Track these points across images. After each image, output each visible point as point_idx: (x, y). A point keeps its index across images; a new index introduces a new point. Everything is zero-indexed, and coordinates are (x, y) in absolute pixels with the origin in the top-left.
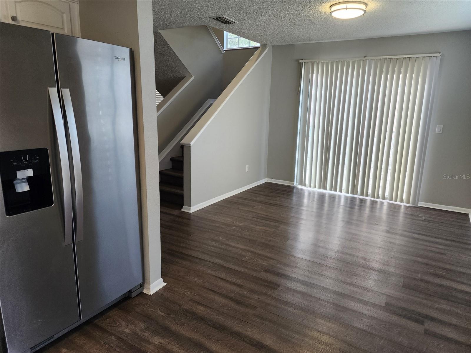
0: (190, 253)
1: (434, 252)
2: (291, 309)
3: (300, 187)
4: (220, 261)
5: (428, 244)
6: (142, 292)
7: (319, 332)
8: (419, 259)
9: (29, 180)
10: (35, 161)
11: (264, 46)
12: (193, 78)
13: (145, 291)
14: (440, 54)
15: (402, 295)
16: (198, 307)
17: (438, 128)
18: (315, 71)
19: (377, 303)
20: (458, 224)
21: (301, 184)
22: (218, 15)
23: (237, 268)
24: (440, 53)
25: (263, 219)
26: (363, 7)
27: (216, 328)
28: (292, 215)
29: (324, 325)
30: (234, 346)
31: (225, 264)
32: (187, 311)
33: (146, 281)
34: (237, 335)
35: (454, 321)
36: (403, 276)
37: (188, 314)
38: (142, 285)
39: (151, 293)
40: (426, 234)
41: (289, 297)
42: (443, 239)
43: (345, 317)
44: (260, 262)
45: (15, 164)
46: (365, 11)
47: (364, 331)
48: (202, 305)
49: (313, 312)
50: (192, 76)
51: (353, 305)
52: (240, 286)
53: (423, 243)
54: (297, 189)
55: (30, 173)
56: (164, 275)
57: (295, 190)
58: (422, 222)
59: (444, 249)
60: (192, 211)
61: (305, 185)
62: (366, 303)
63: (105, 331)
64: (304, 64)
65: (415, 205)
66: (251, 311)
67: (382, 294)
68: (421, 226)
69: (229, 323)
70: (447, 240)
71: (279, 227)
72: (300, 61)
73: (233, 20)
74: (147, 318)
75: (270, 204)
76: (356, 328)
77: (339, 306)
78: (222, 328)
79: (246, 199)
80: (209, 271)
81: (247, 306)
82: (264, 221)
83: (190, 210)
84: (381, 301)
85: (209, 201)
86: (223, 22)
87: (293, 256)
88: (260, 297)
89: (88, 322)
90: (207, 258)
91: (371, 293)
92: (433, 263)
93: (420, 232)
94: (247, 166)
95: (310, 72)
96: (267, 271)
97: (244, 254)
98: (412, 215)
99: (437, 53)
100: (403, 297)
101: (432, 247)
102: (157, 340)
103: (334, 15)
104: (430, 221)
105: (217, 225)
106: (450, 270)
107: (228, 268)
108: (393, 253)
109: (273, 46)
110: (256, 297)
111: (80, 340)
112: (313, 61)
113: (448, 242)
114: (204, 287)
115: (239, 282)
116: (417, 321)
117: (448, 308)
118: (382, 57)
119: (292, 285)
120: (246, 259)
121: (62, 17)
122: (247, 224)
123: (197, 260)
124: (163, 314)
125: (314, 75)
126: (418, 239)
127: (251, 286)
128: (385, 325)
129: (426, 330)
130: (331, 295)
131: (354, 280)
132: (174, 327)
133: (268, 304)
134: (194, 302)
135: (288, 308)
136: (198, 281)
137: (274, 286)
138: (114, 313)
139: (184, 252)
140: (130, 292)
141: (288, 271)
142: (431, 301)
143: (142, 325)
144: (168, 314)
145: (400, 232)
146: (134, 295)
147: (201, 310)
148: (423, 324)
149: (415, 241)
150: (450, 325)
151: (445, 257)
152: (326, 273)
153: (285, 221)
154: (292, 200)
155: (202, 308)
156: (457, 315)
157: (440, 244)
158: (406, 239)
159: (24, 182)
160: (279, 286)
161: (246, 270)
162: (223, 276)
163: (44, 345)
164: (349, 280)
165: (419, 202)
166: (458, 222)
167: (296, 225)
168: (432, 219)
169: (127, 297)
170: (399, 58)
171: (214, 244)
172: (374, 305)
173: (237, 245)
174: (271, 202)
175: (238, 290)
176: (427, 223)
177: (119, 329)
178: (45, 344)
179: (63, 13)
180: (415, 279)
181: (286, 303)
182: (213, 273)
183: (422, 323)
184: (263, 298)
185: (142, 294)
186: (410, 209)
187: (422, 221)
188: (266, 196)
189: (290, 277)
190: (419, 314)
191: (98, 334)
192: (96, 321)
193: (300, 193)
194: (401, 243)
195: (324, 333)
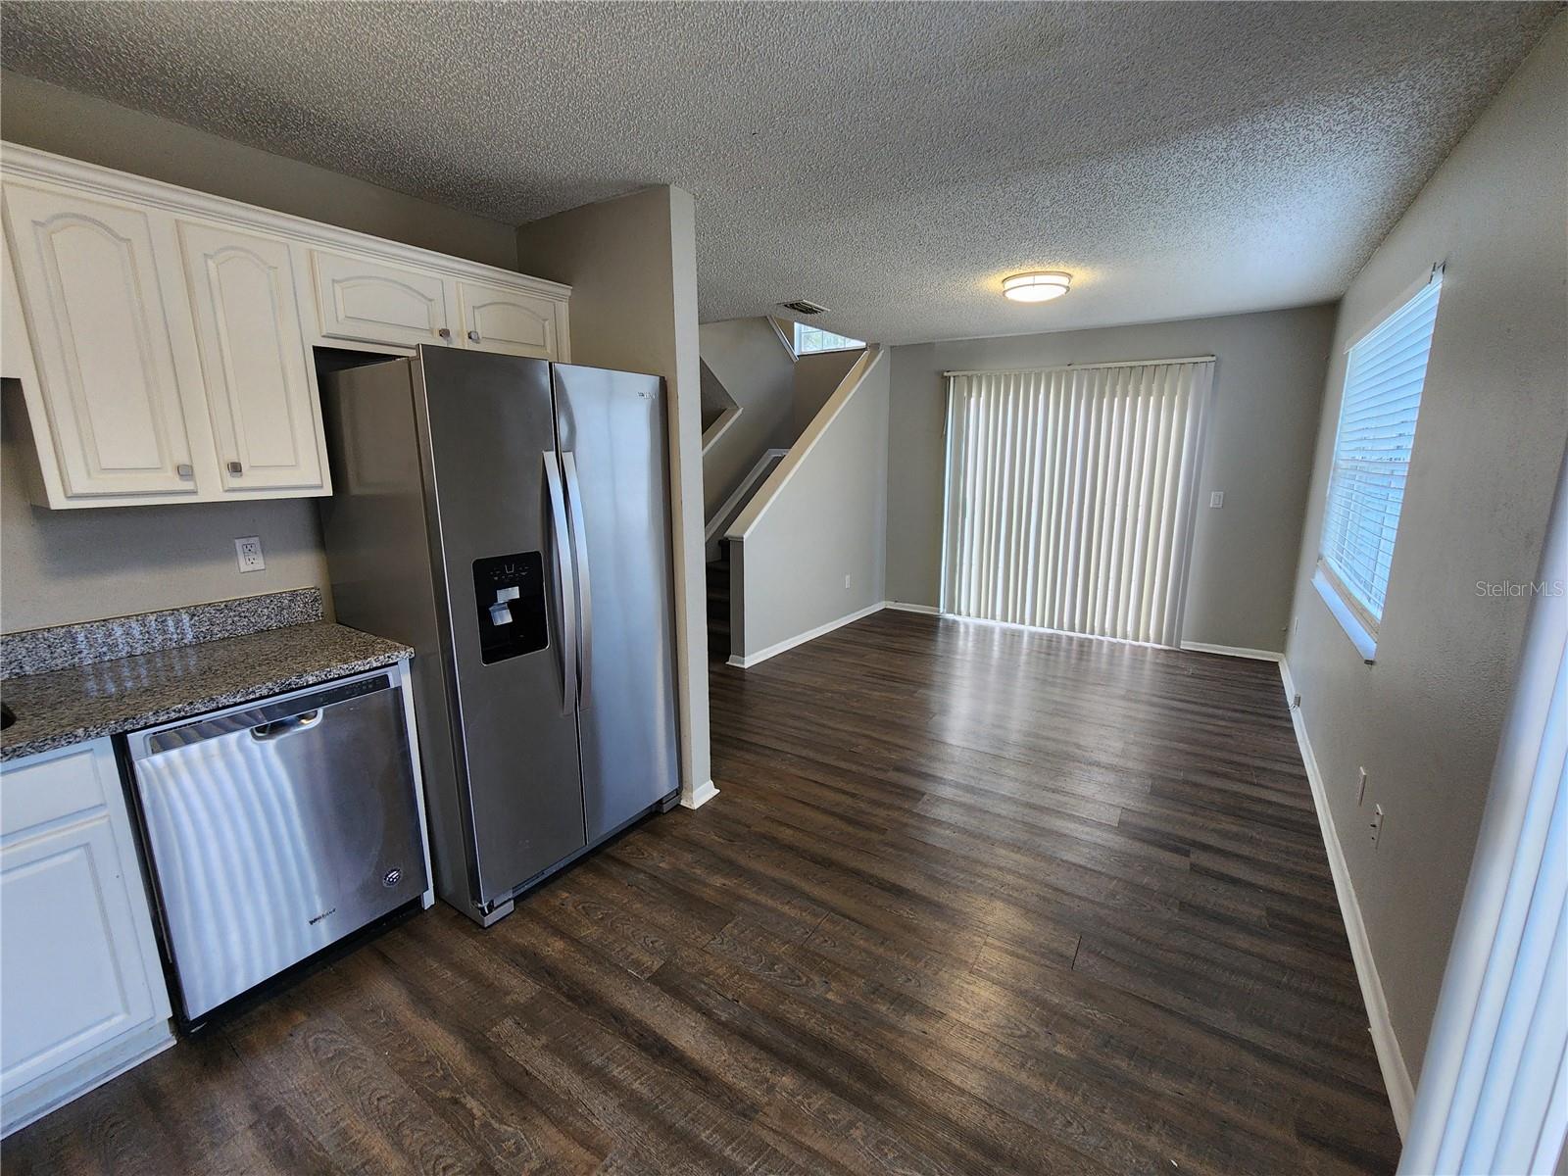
0: (755, 739)
1: (1210, 732)
2: (948, 832)
3: (950, 616)
4: (811, 754)
5: (1197, 718)
6: (679, 805)
7: (1000, 869)
8: (1182, 746)
9: (512, 605)
10: (524, 574)
11: (874, 347)
12: (741, 410)
13: (683, 803)
14: (1214, 358)
15: (1150, 808)
16: (782, 829)
17: (1214, 499)
18: (974, 394)
19: (1104, 822)
20: (1258, 681)
21: (951, 610)
22: (794, 299)
23: (843, 765)
24: (1213, 356)
25: (884, 677)
26: (1064, 281)
27: (816, 862)
28: (938, 669)
29: (1006, 857)
30: (852, 890)
31: (819, 757)
32: (764, 836)
33: (685, 785)
34: (856, 873)
35: (1246, 850)
36: (1151, 776)
37: (764, 841)
38: (678, 792)
39: (696, 806)
40: (1195, 700)
41: (943, 813)
42: (1228, 709)
43: (1047, 844)
44: (886, 754)
45: (496, 578)
46: (1068, 288)
47: (1081, 866)
48: (788, 826)
49: (988, 837)
50: (738, 408)
51: (1059, 824)
52: (853, 795)
53: (1189, 716)
54: (946, 620)
55: (514, 593)
56: (715, 776)
57: (941, 624)
58: (1188, 679)
59: (1230, 728)
60: (746, 666)
61: (959, 613)
62: (1084, 822)
63: (626, 865)
64: (952, 379)
65: (1171, 646)
66: (875, 836)
67: (1113, 805)
68: (1186, 686)
69: (839, 855)
70: (1236, 711)
71: (915, 692)
72: (945, 374)
73: (821, 307)
74: (692, 845)
75: (896, 651)
76: (1066, 862)
77: (1034, 826)
78: (827, 863)
79: (847, 642)
80: (793, 770)
81: (869, 827)
82: (886, 682)
83: (743, 663)
84: (1113, 817)
85: (775, 646)
86: (801, 311)
87: (944, 743)
88: (890, 813)
89: (596, 851)
90: (787, 748)
91: (1092, 805)
92: (1208, 752)
93: (1183, 697)
94: (848, 577)
95: (965, 394)
96: (898, 769)
97: (854, 740)
98: (1168, 666)
99: (1208, 355)
100: (1151, 811)
101: (1206, 723)
102: (718, 881)
103: (1010, 295)
104: (1200, 677)
105: (798, 690)
106: (1239, 764)
107: (827, 765)
108: (1132, 736)
109: (892, 347)
110: (883, 813)
111: (587, 879)
112: (970, 373)
113: (1238, 715)
114: (787, 797)
115: (850, 788)
116: (1176, 850)
117: (1235, 829)
118: (1101, 366)
119: (947, 792)
120: (860, 749)
121: (543, 327)
122: (854, 687)
123: (767, 752)
124: (721, 840)
125: (973, 400)
126: (1180, 710)
127: (874, 794)
128: (1119, 857)
129: (1193, 866)
130: (1019, 809)
131: (1060, 784)
132: (742, 860)
133: (906, 825)
134: (773, 821)
135: (942, 832)
136: (776, 786)
137: (916, 795)
138: (634, 837)
139: (744, 738)
140: (660, 802)
141: (938, 769)
142: (1204, 817)
143: (688, 857)
144: (730, 841)
145: (1144, 698)
146: (666, 808)
147: (786, 834)
148: (1188, 856)
149: (1174, 713)
150: (1238, 857)
151: (1232, 742)
152: (1008, 771)
153: (927, 682)
154: (936, 641)
155: (789, 832)
156: (1251, 841)
157: (1223, 719)
158: (1157, 710)
159: (504, 609)
160: (923, 794)
161: (861, 768)
162: (819, 778)
163: (529, 886)
164: (1050, 784)
165: (1182, 642)
166: (1256, 677)
167: (944, 688)
168: (1207, 673)
169: (655, 811)
170: (1135, 367)
171: (797, 724)
172: (1099, 825)
173: (841, 726)
174: (897, 646)
175: (849, 801)
176: (1197, 681)
177: (650, 863)
178: (534, 883)
179: (545, 320)
180: (1173, 780)
181: (938, 823)
182: (800, 773)
183: (1187, 854)
184: (895, 814)
185: (678, 808)
186: (1163, 653)
187: (1188, 676)
188: (887, 635)
189: (941, 778)
190: (1182, 840)
191: (615, 869)
192: (608, 850)
193: (951, 628)
194: (1148, 718)
195: (1010, 871)
